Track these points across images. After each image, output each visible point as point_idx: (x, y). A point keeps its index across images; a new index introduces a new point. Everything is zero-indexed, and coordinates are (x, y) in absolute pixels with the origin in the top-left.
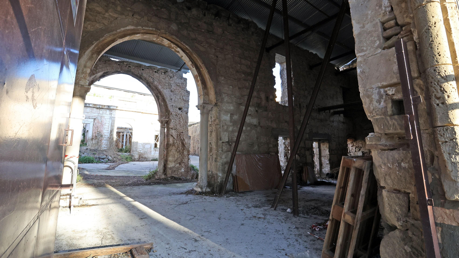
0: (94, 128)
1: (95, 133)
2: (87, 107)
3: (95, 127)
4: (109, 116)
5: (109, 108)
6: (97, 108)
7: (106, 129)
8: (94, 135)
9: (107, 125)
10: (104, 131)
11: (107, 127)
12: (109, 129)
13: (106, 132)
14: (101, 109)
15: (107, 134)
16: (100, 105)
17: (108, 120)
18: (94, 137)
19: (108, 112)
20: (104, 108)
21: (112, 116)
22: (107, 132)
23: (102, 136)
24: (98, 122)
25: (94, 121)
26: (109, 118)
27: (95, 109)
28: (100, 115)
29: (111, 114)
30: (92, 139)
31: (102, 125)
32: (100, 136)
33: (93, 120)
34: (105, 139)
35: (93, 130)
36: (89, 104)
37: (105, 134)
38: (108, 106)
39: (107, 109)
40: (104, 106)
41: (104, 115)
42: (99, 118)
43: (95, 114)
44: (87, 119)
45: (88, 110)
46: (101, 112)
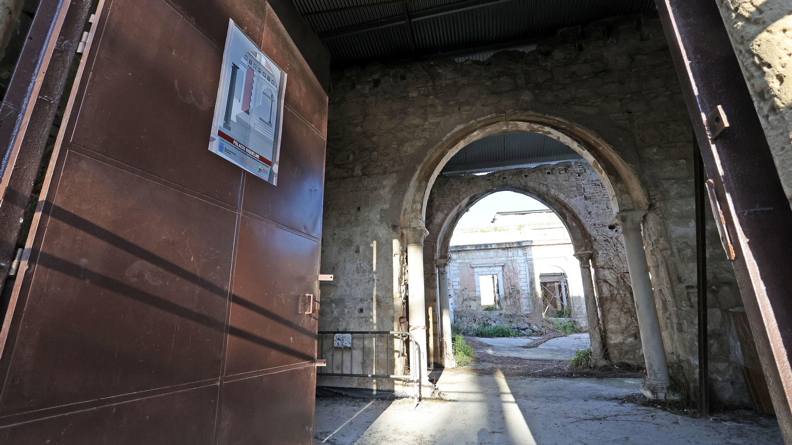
0: (506, 281)
1: (508, 288)
2: (489, 249)
3: (507, 279)
4: (523, 258)
5: (520, 245)
6: (504, 249)
7: (523, 280)
8: (508, 290)
9: (523, 273)
10: (521, 284)
11: (523, 276)
12: (528, 279)
13: (523, 285)
14: (509, 250)
15: (526, 288)
16: (506, 243)
17: (523, 265)
18: (507, 295)
19: (520, 252)
20: (513, 248)
21: (528, 257)
22: (525, 284)
23: (518, 292)
24: (509, 271)
25: (503, 269)
26: (523, 261)
27: (500, 251)
28: (510, 259)
29: (525, 255)
30: (506, 298)
31: (516, 274)
32: (516, 292)
33: (501, 268)
34: (524, 296)
35: (504, 284)
36: (491, 245)
37: (523, 288)
38: (519, 243)
39: (517, 247)
40: (513, 243)
41: (515, 258)
42: (509, 263)
43: (502, 259)
44: (492, 269)
45: (492, 253)
46: (510, 254)
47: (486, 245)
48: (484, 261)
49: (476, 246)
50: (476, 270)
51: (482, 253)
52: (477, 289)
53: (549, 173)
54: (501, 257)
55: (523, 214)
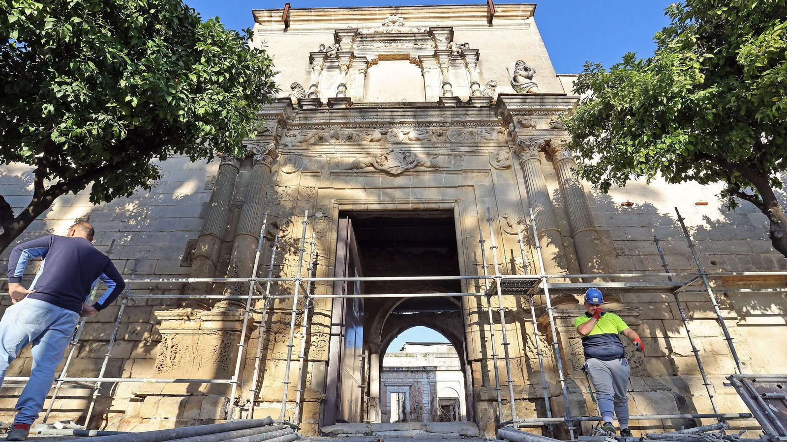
0: (411, 399)
1: (413, 404)
2: (400, 371)
3: (413, 397)
4: (427, 380)
5: (425, 370)
6: (412, 372)
7: (425, 399)
8: (412, 406)
9: (425, 393)
10: (424, 402)
11: (426, 395)
12: (429, 397)
13: (425, 402)
14: (416, 373)
15: (427, 405)
16: (414, 367)
17: (426, 386)
18: (412, 411)
19: (425, 375)
20: (419, 371)
22: (426, 402)
23: (421, 408)
24: (415, 390)
25: (410, 388)
26: (426, 383)
27: (409, 373)
28: (416, 380)
29: (428, 377)
30: (411, 413)
31: (420, 393)
32: (419, 409)
33: (408, 388)
34: (425, 412)
35: (410, 401)
36: (402, 368)
37: (425, 405)
38: (424, 367)
39: (423, 371)
40: (419, 367)
41: (420, 380)
42: (416, 385)
43: (410, 380)
44: (401, 388)
45: (402, 375)
46: (417, 376)
47: (398, 368)
48: (395, 381)
49: (390, 368)
50: (388, 388)
51: (395, 374)
52: (388, 404)
53: (449, 317)
54: (410, 378)
55: (428, 345)
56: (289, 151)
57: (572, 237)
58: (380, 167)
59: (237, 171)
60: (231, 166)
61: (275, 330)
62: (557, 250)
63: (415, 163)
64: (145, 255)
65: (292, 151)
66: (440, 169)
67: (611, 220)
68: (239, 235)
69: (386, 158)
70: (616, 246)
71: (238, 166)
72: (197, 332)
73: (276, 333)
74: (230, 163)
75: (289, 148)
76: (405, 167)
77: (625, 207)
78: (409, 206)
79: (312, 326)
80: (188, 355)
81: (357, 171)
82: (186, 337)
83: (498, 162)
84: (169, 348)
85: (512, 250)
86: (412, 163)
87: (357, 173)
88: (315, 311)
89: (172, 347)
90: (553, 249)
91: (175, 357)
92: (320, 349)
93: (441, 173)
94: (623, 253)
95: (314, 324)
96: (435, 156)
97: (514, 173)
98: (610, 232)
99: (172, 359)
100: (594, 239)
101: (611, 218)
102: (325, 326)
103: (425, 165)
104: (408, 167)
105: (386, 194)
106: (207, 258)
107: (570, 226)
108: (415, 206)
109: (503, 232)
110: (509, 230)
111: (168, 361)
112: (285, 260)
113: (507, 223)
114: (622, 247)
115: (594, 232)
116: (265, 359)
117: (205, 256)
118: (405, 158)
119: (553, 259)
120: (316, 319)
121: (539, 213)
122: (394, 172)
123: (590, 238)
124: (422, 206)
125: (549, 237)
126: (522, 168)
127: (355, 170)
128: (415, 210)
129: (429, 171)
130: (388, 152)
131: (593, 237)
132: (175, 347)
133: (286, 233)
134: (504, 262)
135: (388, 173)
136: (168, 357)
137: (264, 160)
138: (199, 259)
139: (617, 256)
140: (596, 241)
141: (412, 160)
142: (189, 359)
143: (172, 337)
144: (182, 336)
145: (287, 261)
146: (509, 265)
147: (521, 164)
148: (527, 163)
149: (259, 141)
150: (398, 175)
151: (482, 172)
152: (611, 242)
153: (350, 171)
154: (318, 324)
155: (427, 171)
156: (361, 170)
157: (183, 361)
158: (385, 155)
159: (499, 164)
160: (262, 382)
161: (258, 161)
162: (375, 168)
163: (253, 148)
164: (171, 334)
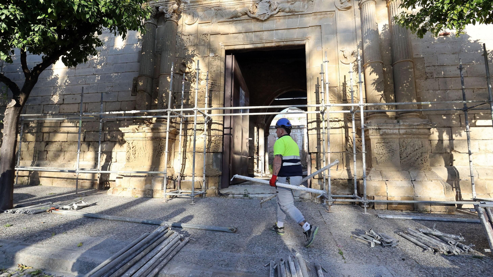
21: (302, 133)
56: (189, 7)
57: (392, 65)
58: (252, 15)
59: (156, 27)
60: (151, 24)
61: (189, 134)
62: (378, 77)
63: (277, 10)
64: (111, 89)
65: (191, 7)
66: (296, 14)
67: (427, 49)
68: (161, 75)
69: (257, 7)
70: (427, 71)
71: (156, 23)
72: (144, 139)
73: (190, 136)
74: (150, 21)
75: (188, 4)
76: (270, 14)
77: (442, 36)
78: (273, 44)
79: (211, 131)
80: (142, 152)
81: (236, 19)
82: (139, 142)
83: (342, 3)
84: (131, 148)
85: (345, 76)
86: (275, 10)
87: (236, 21)
88: (213, 122)
89: (133, 148)
90: (375, 76)
91: (135, 154)
92: (217, 145)
93: (296, 16)
94: (432, 76)
95: (212, 130)
96: (293, 2)
97: (353, 12)
98: (425, 59)
99: (134, 154)
100: (409, 68)
101: (428, 47)
102: (219, 130)
103: (285, 11)
104: (272, 13)
105: (257, 36)
106: (145, 91)
107: (392, 56)
108: (277, 44)
109: (340, 62)
110: (344, 61)
111: (132, 156)
112: (192, 88)
113: (344, 55)
114: (432, 71)
115: (409, 62)
116: (186, 152)
117: (143, 90)
118: (270, 6)
119: (372, 84)
120: (213, 126)
121: (368, 47)
122: (262, 18)
123: (405, 68)
124: (282, 44)
125: (372, 67)
126: (360, 9)
127: (235, 19)
128: (278, 47)
129: (288, 16)
130: (258, 2)
131: (408, 67)
132: (134, 148)
133: (191, 70)
134: (339, 86)
135: (257, 20)
136: (132, 154)
137: (171, 17)
138: (139, 92)
139: (426, 79)
140: (410, 70)
141: (275, 7)
142: (142, 154)
143: (132, 142)
144: (137, 141)
145: (193, 89)
146: (342, 88)
147: (359, 4)
148: (364, 4)
149: (166, 3)
150: (265, 20)
151: (328, 13)
152: (424, 68)
153: (231, 20)
154: (214, 130)
155: (286, 16)
156: (239, 19)
157: (139, 156)
158: (255, 5)
159: (342, 5)
160: (185, 165)
161: (168, 18)
162: (248, 16)
163: (163, 8)
164: (131, 140)
